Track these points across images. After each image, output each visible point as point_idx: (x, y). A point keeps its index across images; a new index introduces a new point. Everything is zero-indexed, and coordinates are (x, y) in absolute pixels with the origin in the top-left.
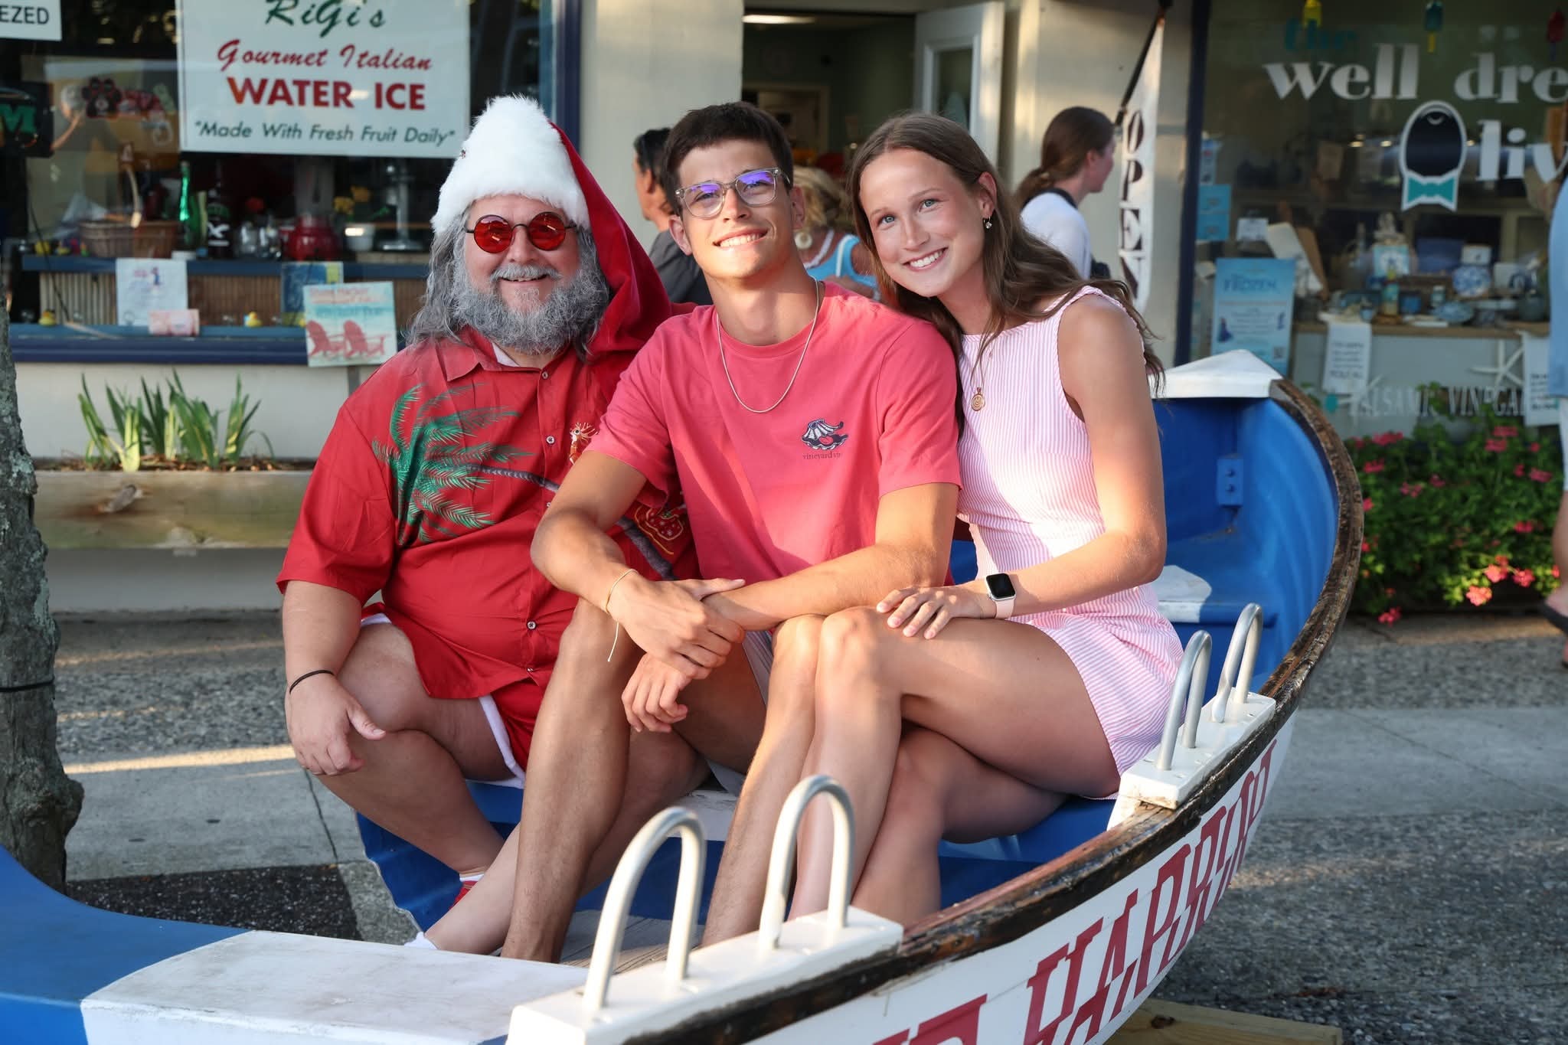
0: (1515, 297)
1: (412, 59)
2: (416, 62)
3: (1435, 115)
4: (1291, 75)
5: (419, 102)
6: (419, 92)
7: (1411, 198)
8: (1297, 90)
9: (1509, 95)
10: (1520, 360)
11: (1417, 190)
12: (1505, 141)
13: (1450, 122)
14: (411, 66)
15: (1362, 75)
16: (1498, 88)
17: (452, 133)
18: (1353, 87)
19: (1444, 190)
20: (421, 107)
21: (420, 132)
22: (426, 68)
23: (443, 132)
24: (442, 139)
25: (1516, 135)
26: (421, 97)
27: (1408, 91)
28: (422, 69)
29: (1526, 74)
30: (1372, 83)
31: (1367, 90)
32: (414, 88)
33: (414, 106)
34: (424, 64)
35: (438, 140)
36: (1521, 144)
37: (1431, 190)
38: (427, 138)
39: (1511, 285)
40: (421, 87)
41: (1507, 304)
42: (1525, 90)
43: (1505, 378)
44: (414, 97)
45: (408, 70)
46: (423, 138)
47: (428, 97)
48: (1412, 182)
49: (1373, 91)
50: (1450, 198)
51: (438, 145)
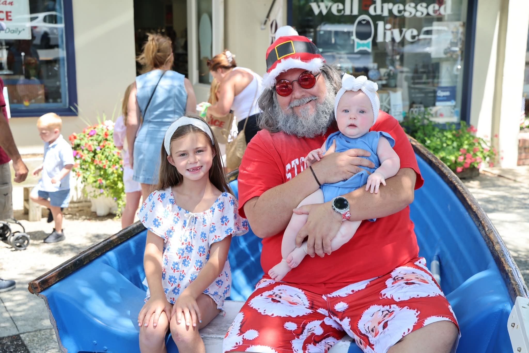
0: (386, 80)
1: (6, 2)
2: (8, 2)
3: (364, 20)
4: (319, 7)
5: (9, 18)
6: (9, 14)
7: (358, 47)
8: (321, 12)
9: (386, 13)
10: (389, 100)
11: (359, 45)
12: (385, 29)
13: (368, 23)
14: (6, 4)
15: (341, 7)
16: (382, 11)
17: (24, 30)
18: (339, 11)
19: (367, 45)
20: (11, 20)
21: (11, 29)
22: (12, 5)
23: (20, 29)
24: (20, 32)
25: (388, 26)
26: (10, 16)
27: (355, 12)
28: (10, 5)
29: (390, 5)
30: (344, 9)
31: (343, 12)
32: (7, 13)
33: (7, 19)
34: (11, 3)
35: (18, 32)
36: (390, 29)
37: (363, 45)
38: (14, 32)
39: (384, 76)
40: (10, 12)
41: (384, 82)
42: (390, 11)
43: (385, 107)
44: (7, 16)
45: (4, 6)
46: (12, 32)
47: (13, 16)
48: (358, 43)
49: (344, 12)
50: (368, 47)
51: (19, 34)
